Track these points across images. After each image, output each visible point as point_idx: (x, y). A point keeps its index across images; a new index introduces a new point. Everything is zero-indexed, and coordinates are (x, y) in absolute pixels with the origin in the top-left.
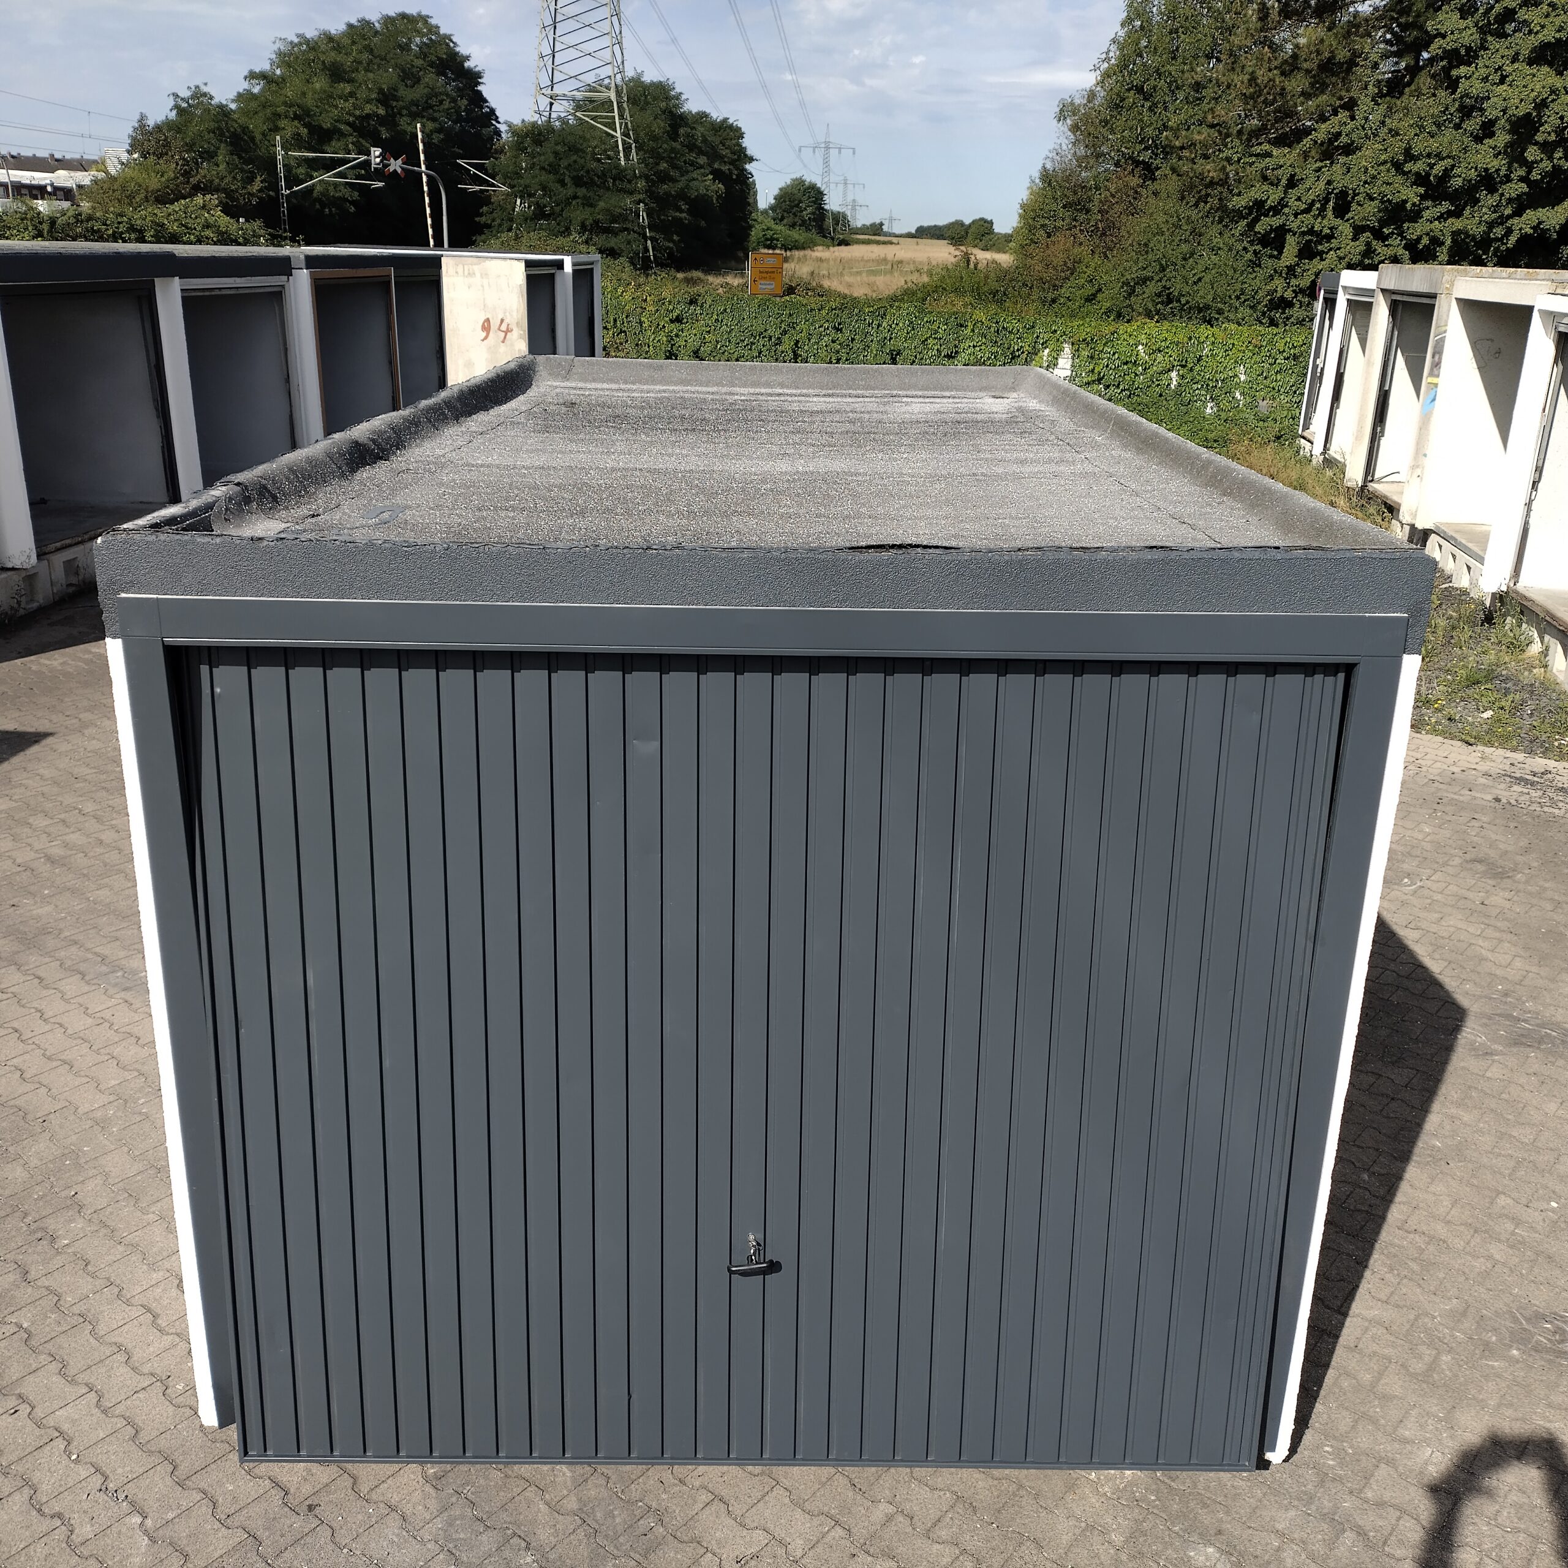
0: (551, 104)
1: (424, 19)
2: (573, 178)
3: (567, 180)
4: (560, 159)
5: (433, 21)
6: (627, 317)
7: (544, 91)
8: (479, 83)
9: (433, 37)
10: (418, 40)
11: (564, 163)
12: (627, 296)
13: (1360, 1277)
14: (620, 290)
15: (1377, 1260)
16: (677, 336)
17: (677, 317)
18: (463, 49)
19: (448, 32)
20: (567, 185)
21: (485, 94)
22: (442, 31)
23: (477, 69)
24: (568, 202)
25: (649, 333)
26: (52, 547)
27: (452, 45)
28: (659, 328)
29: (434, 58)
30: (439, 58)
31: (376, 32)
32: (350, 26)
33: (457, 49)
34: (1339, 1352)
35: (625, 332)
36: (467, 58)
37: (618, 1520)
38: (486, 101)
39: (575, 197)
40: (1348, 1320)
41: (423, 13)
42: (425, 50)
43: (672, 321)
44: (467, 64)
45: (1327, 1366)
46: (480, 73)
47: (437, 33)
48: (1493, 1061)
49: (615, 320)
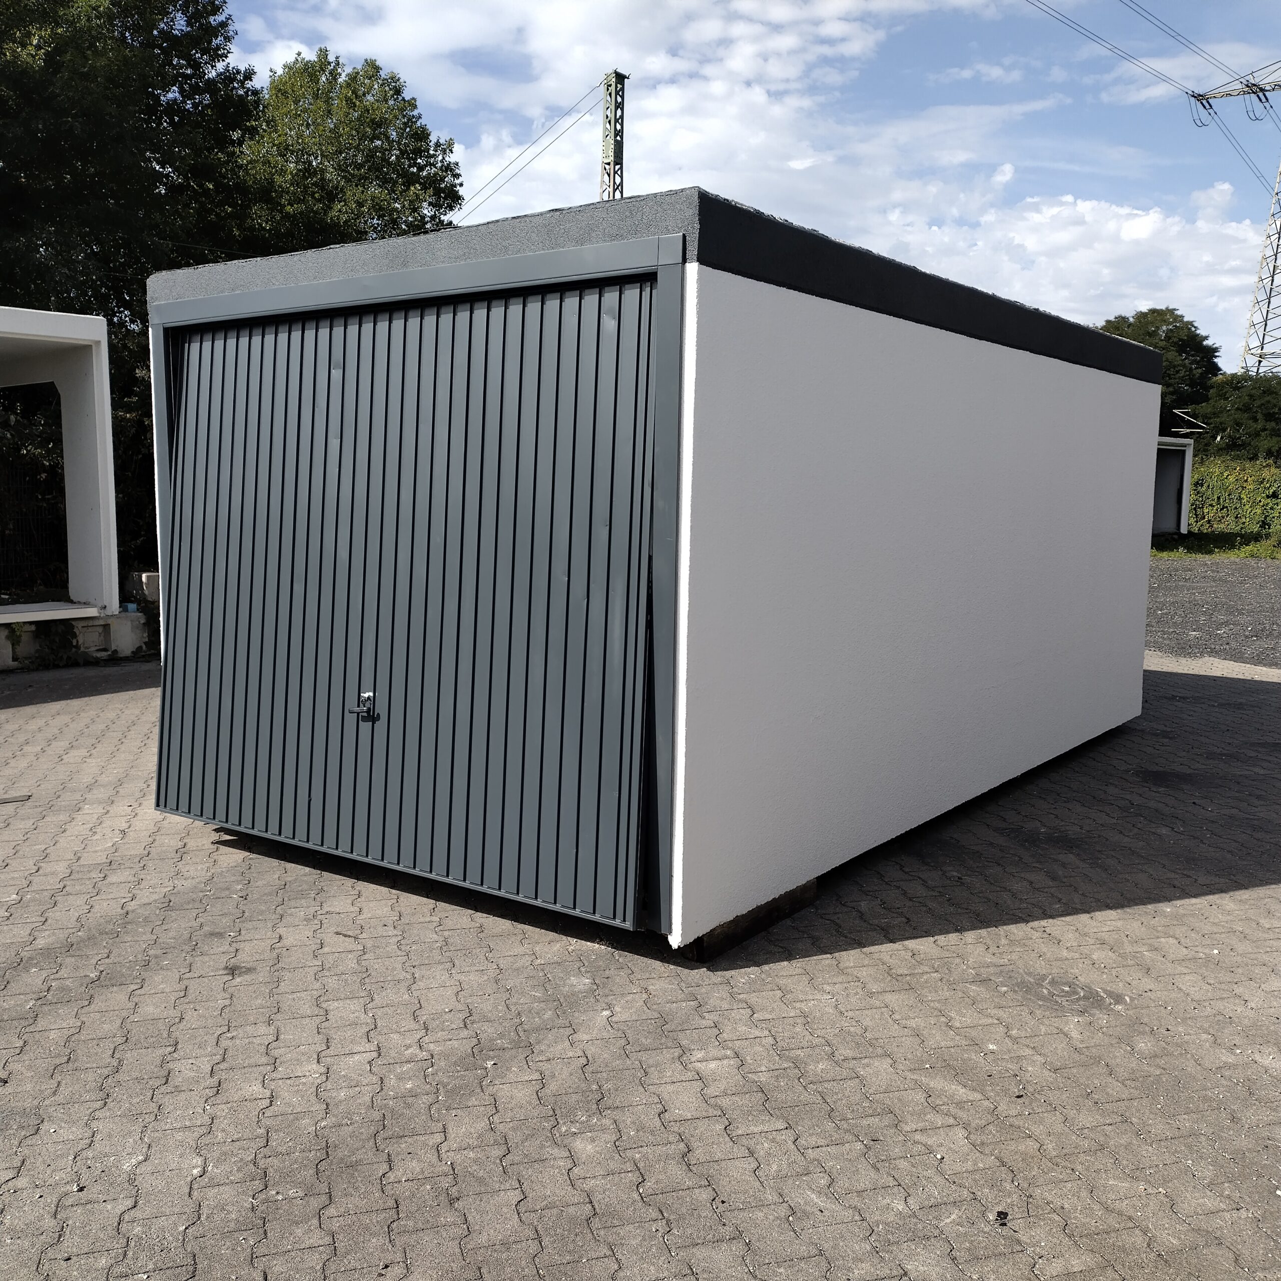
0: (1260, 362)
1: (1171, 312)
2: (1265, 415)
3: (1259, 416)
4: (1254, 400)
5: (1178, 313)
6: (1229, 495)
7: (1252, 351)
8: (1216, 357)
9: (1178, 325)
10: (1164, 328)
11: (1257, 403)
12: (1232, 479)
14: (1225, 474)
16: (1272, 508)
17: (1274, 492)
18: (1202, 332)
19: (1191, 319)
20: (1258, 420)
21: (1220, 365)
22: (1185, 319)
23: (1214, 346)
24: (1257, 434)
25: (1247, 507)
27: (1193, 329)
28: (1254, 504)
29: (1175, 340)
30: (1180, 340)
31: (1130, 325)
32: (1108, 322)
33: (1198, 332)
35: (1227, 507)
36: (1206, 338)
38: (1220, 370)
39: (1265, 430)
41: (1171, 307)
42: (1170, 335)
43: (1268, 497)
44: (1205, 343)
46: (1217, 348)
47: (1182, 321)
49: (1219, 498)
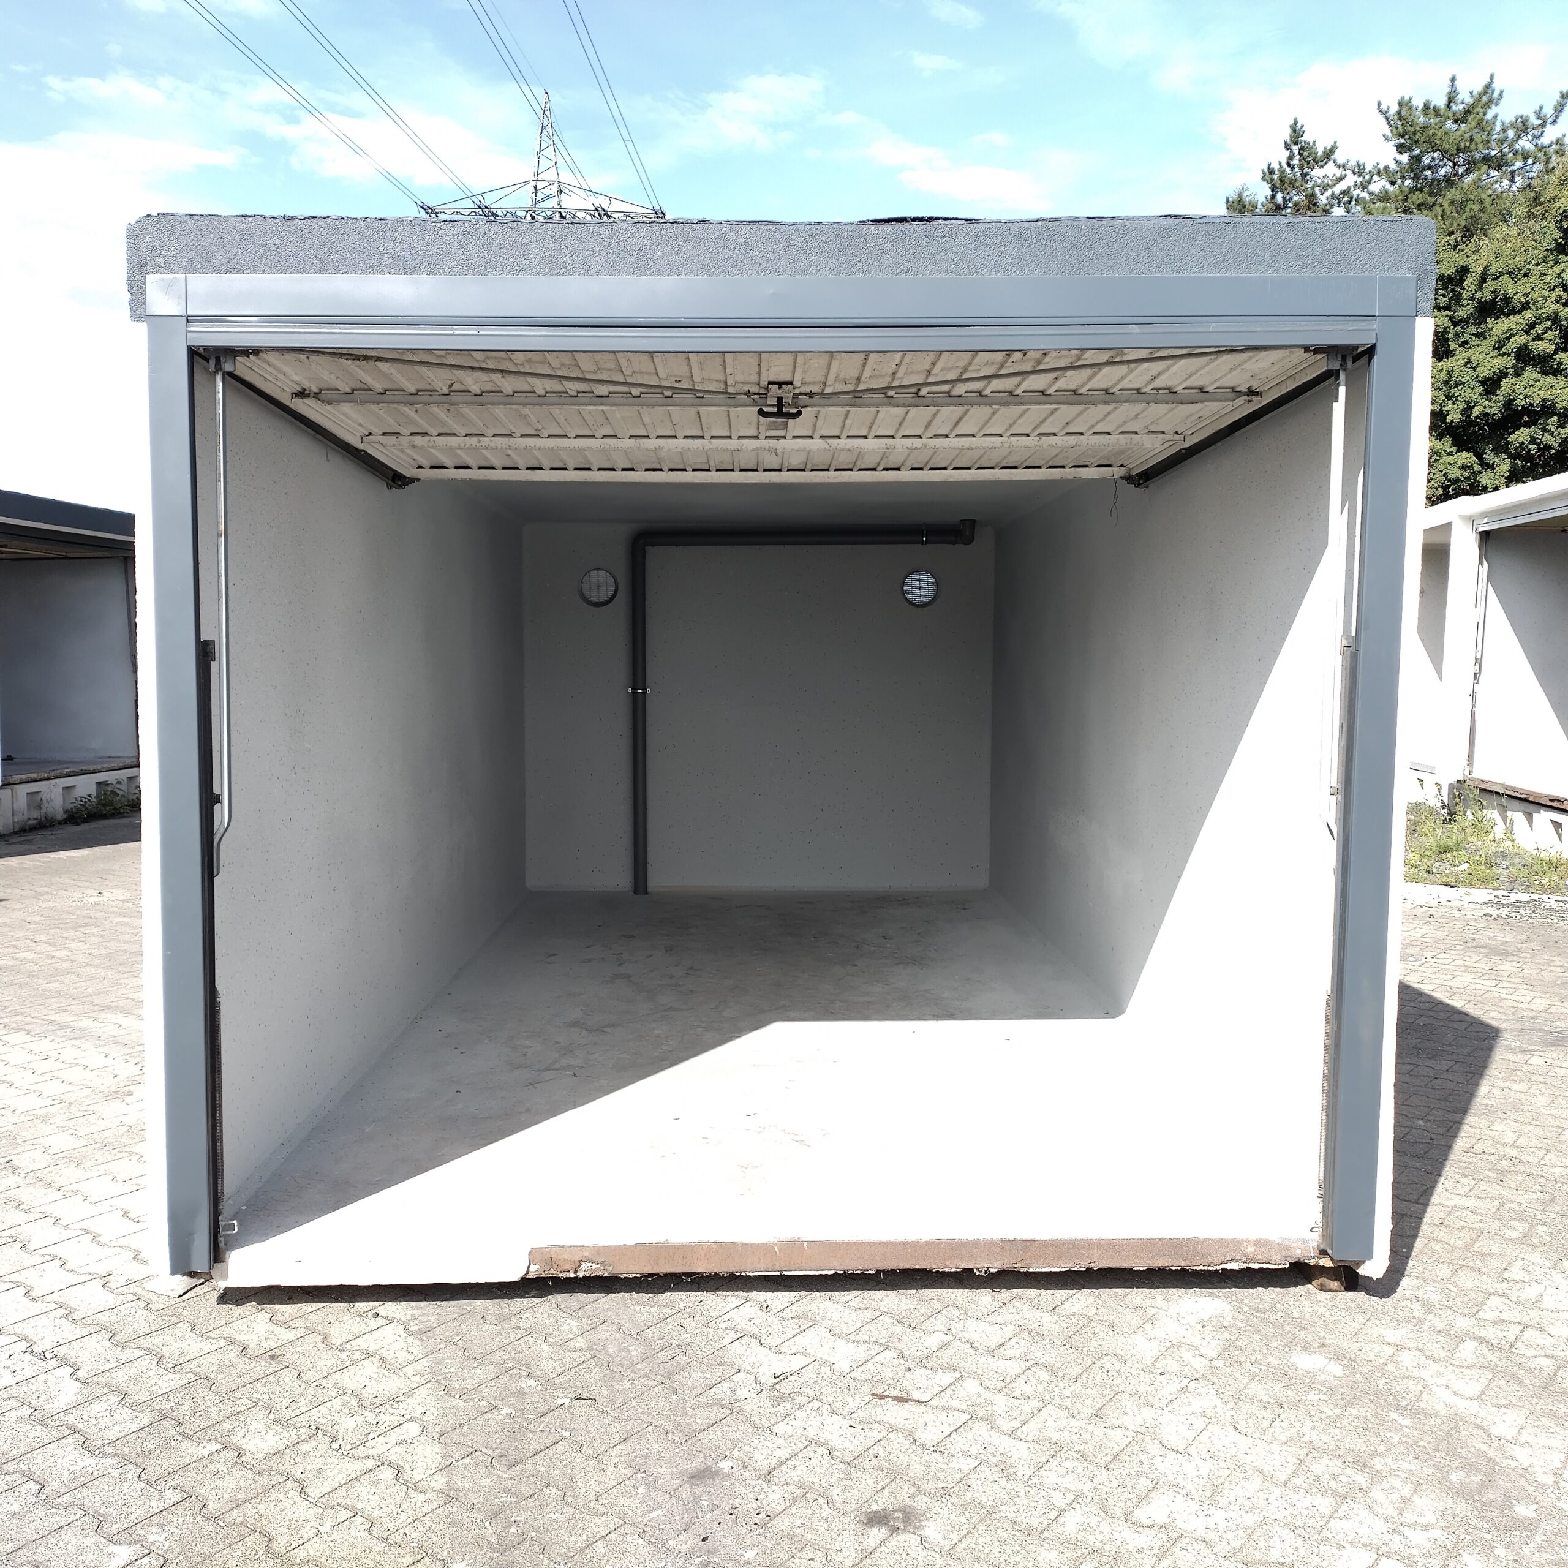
13: (1436, 1182)
15: (1449, 1171)
26: (17, 778)
34: (1425, 1228)
37: (634, 1353)
40: (1429, 1209)
45: (1416, 1236)
48: (1533, 1055)
